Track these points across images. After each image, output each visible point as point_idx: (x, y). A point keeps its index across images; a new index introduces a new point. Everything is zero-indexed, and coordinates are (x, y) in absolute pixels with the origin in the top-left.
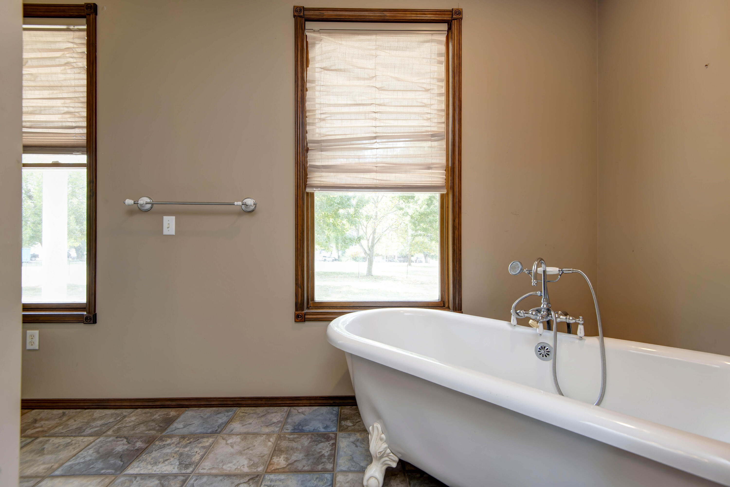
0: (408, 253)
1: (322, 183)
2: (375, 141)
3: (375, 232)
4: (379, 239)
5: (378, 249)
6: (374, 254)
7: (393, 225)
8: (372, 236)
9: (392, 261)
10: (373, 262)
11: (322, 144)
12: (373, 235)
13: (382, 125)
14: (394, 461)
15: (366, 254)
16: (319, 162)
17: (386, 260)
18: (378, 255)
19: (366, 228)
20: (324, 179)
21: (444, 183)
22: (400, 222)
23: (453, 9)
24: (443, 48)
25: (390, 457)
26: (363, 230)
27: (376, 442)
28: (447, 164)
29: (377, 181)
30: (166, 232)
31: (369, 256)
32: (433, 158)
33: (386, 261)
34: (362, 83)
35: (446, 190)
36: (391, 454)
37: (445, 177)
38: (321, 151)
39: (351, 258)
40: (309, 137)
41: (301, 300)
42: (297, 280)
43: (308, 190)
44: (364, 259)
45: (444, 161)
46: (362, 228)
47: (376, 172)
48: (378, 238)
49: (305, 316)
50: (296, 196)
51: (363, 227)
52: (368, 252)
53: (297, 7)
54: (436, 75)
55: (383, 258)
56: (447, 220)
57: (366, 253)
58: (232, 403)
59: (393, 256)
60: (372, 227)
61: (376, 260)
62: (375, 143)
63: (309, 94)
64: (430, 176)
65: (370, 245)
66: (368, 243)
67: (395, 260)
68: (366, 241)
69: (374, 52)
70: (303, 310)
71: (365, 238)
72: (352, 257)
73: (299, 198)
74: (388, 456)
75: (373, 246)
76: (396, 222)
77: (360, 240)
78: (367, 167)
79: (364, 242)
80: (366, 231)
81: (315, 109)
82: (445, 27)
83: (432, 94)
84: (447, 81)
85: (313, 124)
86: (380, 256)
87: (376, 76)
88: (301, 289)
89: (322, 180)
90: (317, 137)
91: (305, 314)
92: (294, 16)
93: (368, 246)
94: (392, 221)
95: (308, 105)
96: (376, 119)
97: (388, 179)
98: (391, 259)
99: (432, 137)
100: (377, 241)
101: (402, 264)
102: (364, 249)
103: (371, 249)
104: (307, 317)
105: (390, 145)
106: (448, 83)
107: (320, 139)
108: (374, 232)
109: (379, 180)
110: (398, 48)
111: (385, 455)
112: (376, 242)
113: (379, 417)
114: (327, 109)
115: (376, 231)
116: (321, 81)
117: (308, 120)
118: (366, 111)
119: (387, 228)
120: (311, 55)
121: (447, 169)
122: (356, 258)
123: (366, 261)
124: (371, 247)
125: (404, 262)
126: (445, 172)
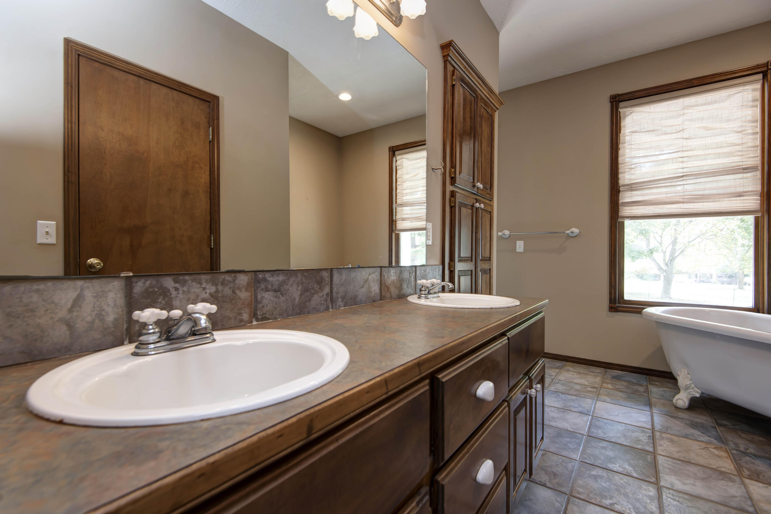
0: (736, 271)
1: (632, 214)
2: (682, 179)
3: (676, 242)
4: (683, 251)
5: (679, 264)
6: (674, 271)
7: (707, 232)
8: (670, 247)
9: (707, 281)
10: (672, 280)
11: (632, 186)
12: (672, 246)
13: (690, 166)
14: (698, 392)
15: (661, 270)
16: (630, 199)
17: (696, 279)
18: (680, 272)
19: (661, 237)
20: (635, 211)
21: (759, 207)
22: (721, 228)
23: (768, 62)
24: (758, 94)
25: (694, 389)
26: (655, 239)
27: (683, 379)
28: (763, 190)
29: (684, 210)
30: (518, 250)
31: (666, 273)
32: (744, 187)
33: (695, 281)
34: (669, 136)
35: (761, 213)
36: (695, 388)
37: (759, 202)
38: (632, 191)
39: (635, 275)
40: (621, 182)
41: (614, 297)
42: (610, 282)
43: (620, 220)
44: (656, 277)
45: (759, 188)
46: (655, 237)
47: (683, 202)
48: (681, 250)
49: (617, 309)
50: (611, 225)
51: (656, 235)
52: (664, 267)
53: (613, 95)
54: (750, 118)
55: (690, 278)
56: (762, 238)
57: (660, 268)
58: (562, 358)
59: (708, 275)
60: (671, 236)
61: (676, 279)
62: (682, 180)
63: (621, 152)
64: (742, 203)
65: (667, 258)
66: (665, 256)
67: (711, 280)
68: (662, 254)
69: (681, 112)
70: (616, 304)
71: (660, 250)
72: (636, 273)
73: (613, 226)
74: (693, 389)
75: (672, 259)
76: (713, 228)
77: (652, 253)
78: (674, 200)
79: (658, 256)
80: (661, 241)
81: (625, 162)
82: (760, 76)
83: (744, 134)
84: (763, 120)
85: (624, 173)
86: (684, 273)
87: (683, 130)
88: (614, 289)
89: (632, 211)
90: (627, 182)
91: (618, 307)
92: (611, 102)
93: (664, 260)
94: (706, 226)
95: (620, 159)
96: (683, 162)
97: (695, 207)
98: (704, 279)
99: (743, 170)
100: (680, 253)
101: (726, 286)
102: (658, 264)
103: (669, 264)
104: (619, 309)
105: (699, 180)
106: (763, 121)
107: (630, 183)
108: (674, 242)
109: (686, 208)
110: (706, 104)
111: (690, 388)
112: (678, 255)
113: (686, 365)
114: (636, 160)
115: (678, 241)
116: (632, 141)
117: (620, 171)
118: (673, 157)
119: (697, 236)
120: (622, 124)
121: (762, 194)
122: (642, 275)
123: (660, 279)
124: (669, 262)
125: (730, 283)
126: (760, 198)
